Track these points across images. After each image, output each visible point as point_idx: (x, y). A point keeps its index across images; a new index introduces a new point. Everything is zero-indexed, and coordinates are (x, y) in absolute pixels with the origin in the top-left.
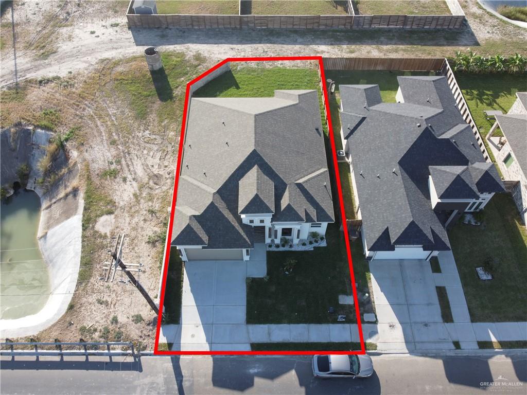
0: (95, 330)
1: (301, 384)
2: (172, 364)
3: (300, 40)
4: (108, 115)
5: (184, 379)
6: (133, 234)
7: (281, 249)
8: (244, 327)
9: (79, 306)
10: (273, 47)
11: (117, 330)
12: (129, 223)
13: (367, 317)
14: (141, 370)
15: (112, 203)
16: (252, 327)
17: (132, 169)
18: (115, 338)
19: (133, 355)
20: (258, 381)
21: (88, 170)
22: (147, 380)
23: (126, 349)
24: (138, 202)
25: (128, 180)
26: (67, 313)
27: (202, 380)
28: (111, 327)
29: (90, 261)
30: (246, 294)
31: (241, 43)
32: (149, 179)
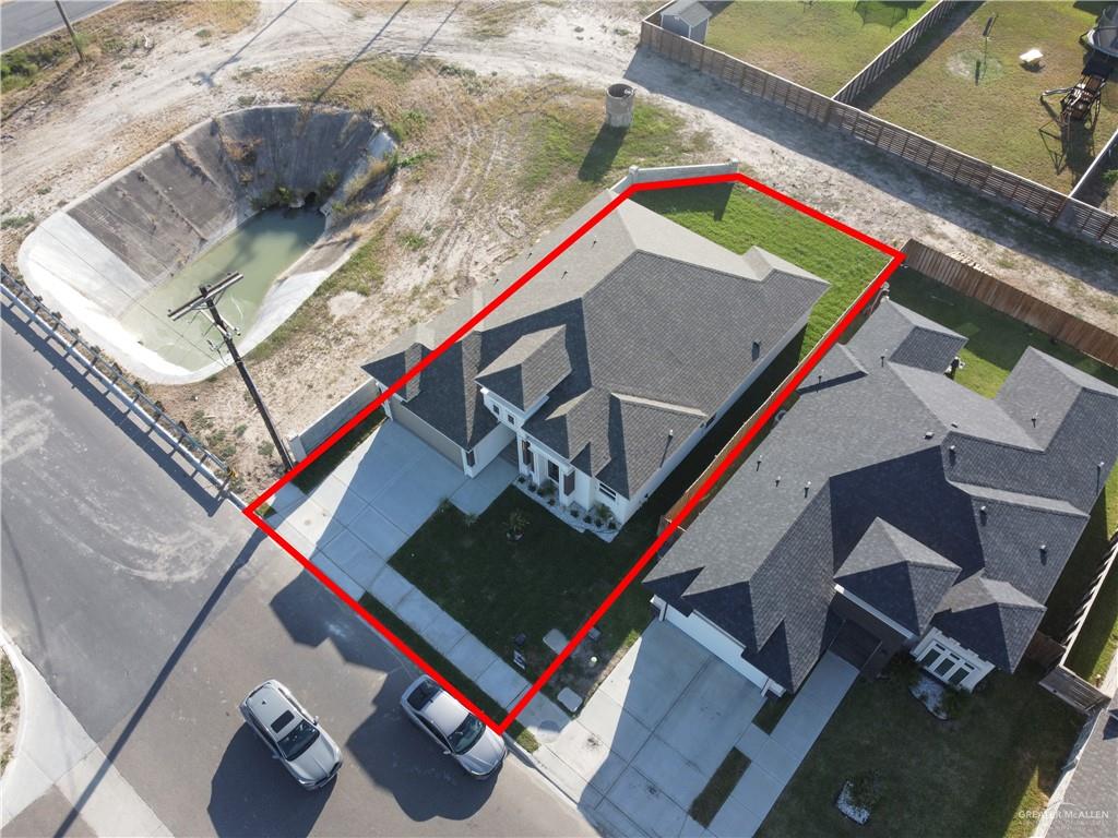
0: (210, 426)
1: (375, 701)
2: (250, 536)
3: (918, 195)
4: (487, 160)
5: (246, 566)
6: (364, 339)
7: (534, 496)
8: (381, 563)
9: (221, 384)
10: (851, 183)
11: (233, 445)
12: (373, 322)
13: (567, 696)
14: (211, 515)
15: (378, 281)
16: (390, 572)
17: (446, 251)
18: (221, 452)
19: (220, 488)
20: (327, 645)
21: (392, 220)
22: (206, 532)
23: (219, 476)
24: (411, 300)
25: (427, 263)
26: (203, 382)
27: (264, 586)
28: (229, 436)
29: (284, 339)
30: (425, 521)
31: (799, 149)
32: (455, 278)
